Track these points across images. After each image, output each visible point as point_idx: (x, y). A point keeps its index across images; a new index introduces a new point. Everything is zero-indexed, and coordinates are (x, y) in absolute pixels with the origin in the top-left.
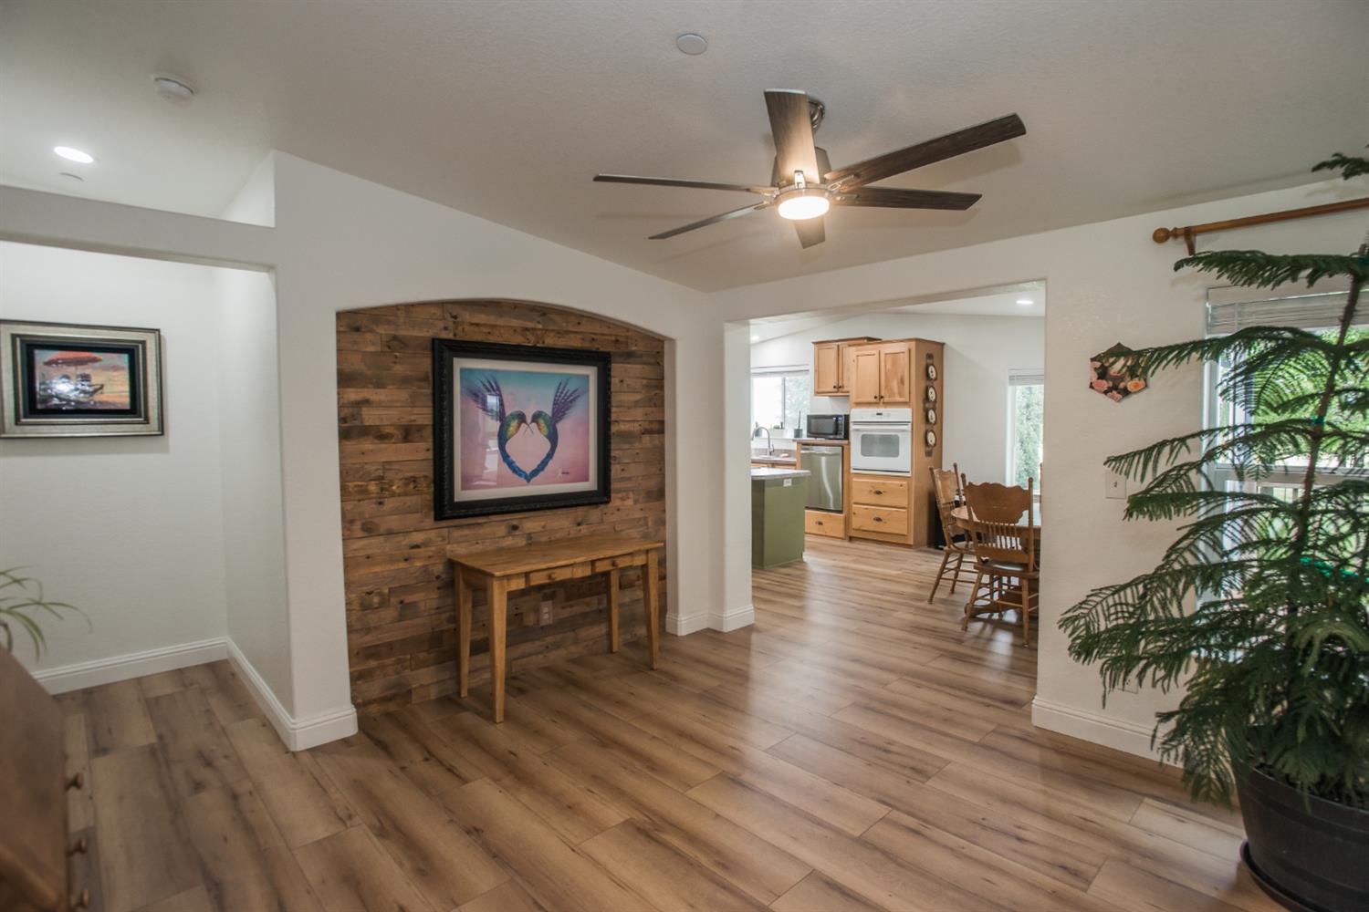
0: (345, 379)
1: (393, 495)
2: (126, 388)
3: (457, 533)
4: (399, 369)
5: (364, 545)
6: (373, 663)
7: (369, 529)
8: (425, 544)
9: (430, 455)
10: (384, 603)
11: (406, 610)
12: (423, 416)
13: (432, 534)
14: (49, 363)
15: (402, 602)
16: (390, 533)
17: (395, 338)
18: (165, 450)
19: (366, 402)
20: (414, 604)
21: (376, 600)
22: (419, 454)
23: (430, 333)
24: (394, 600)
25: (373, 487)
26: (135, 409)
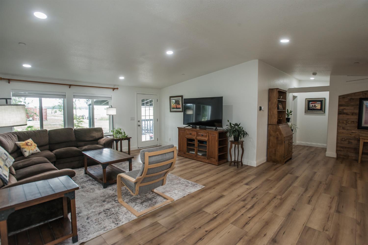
0: (340, 105)
1: (349, 124)
2: (320, 106)
3: (362, 132)
4: (352, 103)
5: (341, 131)
6: (342, 149)
7: (343, 128)
8: (355, 133)
9: (358, 118)
10: (345, 140)
11: (349, 143)
12: (357, 111)
13: (357, 131)
14: (311, 104)
15: (349, 141)
16: (348, 130)
17: (351, 98)
18: (325, 115)
19: (345, 109)
20: (351, 142)
21: (344, 140)
22: (355, 118)
23: (359, 97)
24: (347, 140)
25: (345, 122)
26: (321, 109)
